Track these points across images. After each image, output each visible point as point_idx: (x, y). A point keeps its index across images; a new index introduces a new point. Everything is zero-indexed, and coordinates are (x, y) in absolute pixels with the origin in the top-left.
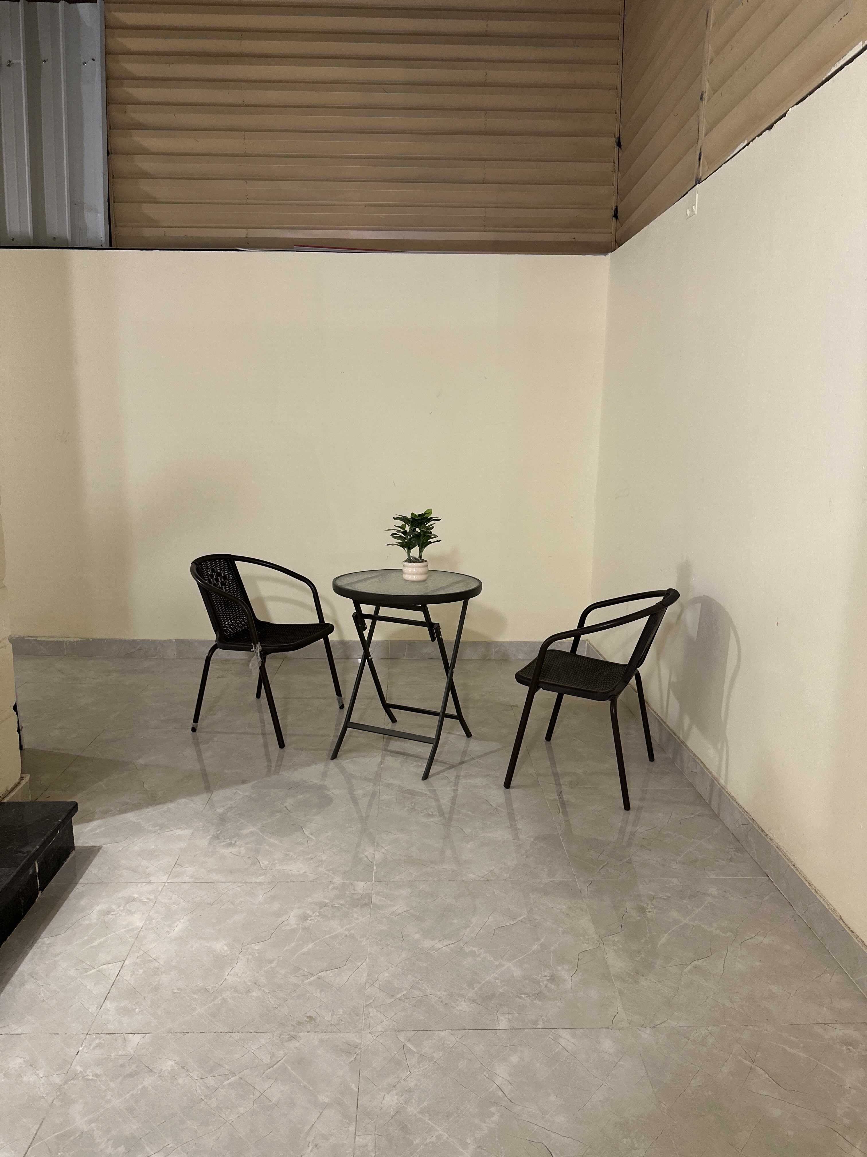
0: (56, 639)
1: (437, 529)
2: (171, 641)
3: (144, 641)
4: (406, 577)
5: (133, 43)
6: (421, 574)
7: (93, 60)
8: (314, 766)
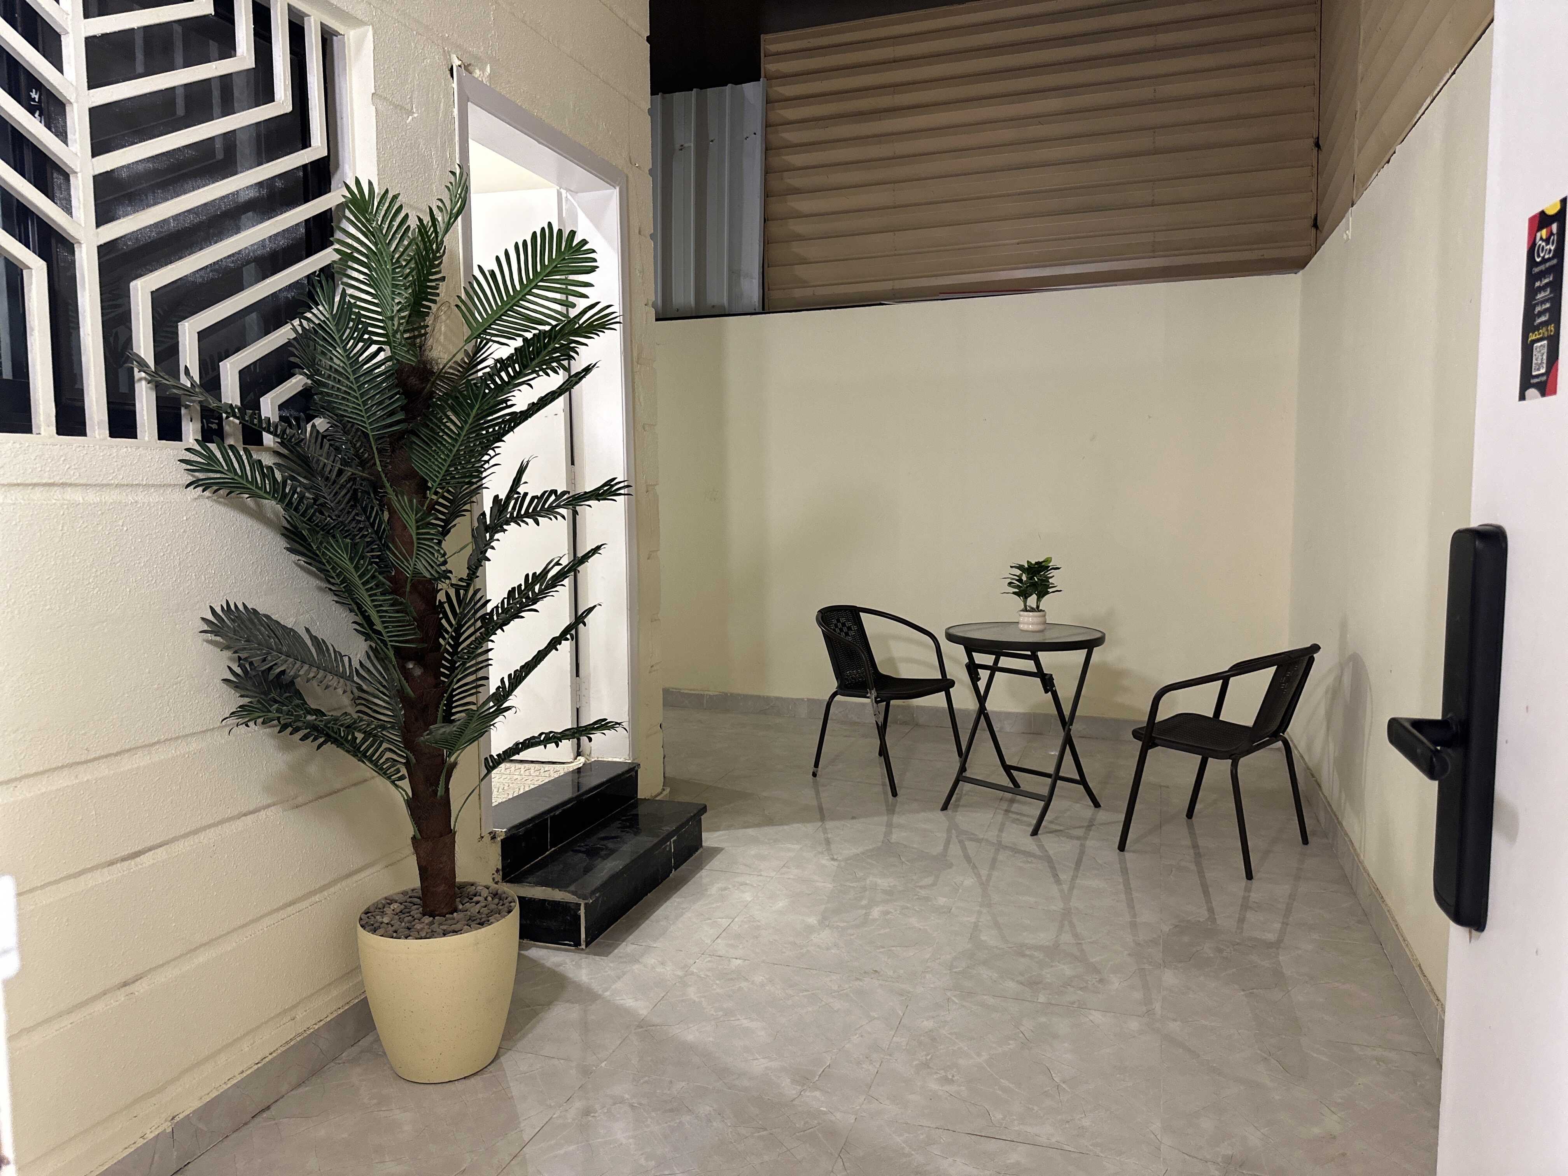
0: (697, 692)
1: (1056, 579)
2: (803, 700)
3: (777, 698)
4: (1021, 626)
5: (790, 113)
6: (1037, 624)
7: (755, 134)
8: (923, 814)
